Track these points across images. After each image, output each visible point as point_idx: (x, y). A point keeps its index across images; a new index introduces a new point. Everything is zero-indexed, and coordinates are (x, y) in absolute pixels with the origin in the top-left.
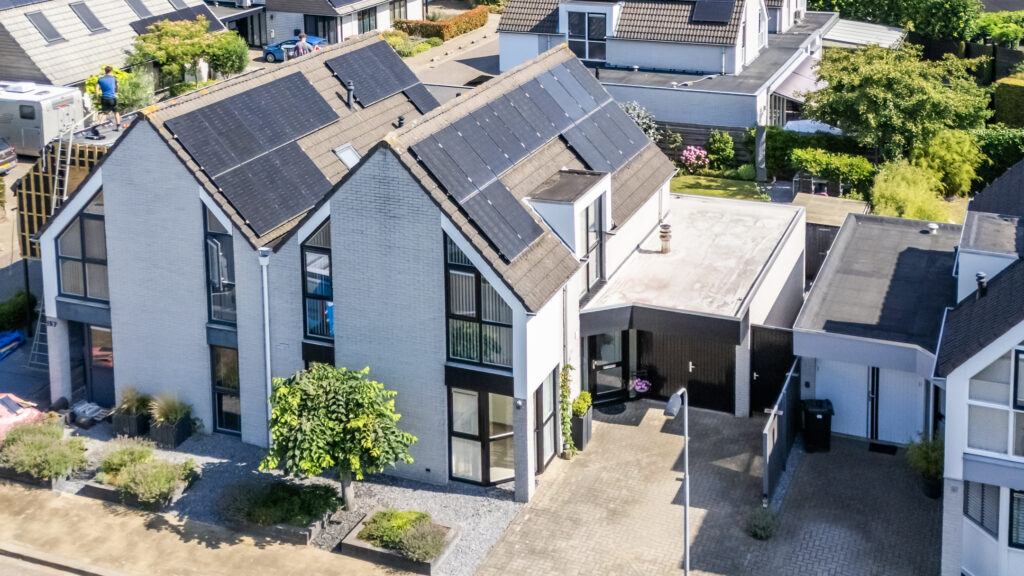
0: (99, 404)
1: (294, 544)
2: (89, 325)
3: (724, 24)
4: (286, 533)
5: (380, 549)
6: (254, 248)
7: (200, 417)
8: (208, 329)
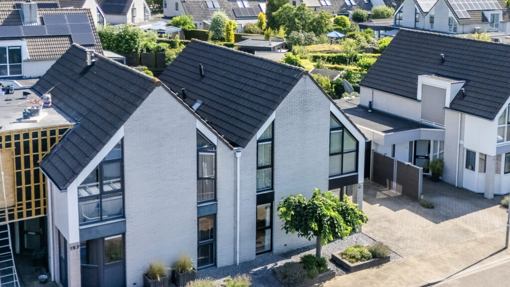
1: (329, 280)
2: (103, 238)
3: (92, 45)
4: (325, 276)
6: (231, 149)
8: (198, 208)
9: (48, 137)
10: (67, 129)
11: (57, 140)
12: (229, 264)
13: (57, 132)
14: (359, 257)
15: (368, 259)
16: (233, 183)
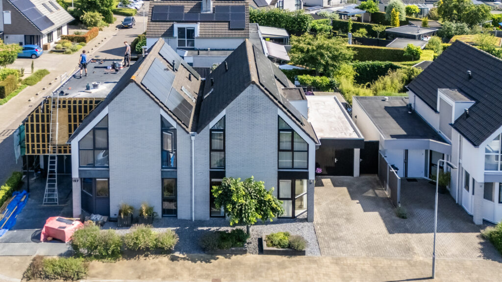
0: (101, 215)
1: (241, 254)
2: (95, 179)
3: (243, 29)
4: (236, 250)
5: (281, 249)
6: (188, 133)
7: (156, 212)
8: (162, 171)
9: (88, 105)
10: (100, 101)
11: (94, 107)
12: (187, 219)
13: (94, 102)
14: (277, 243)
15: (283, 247)
16: (189, 158)
